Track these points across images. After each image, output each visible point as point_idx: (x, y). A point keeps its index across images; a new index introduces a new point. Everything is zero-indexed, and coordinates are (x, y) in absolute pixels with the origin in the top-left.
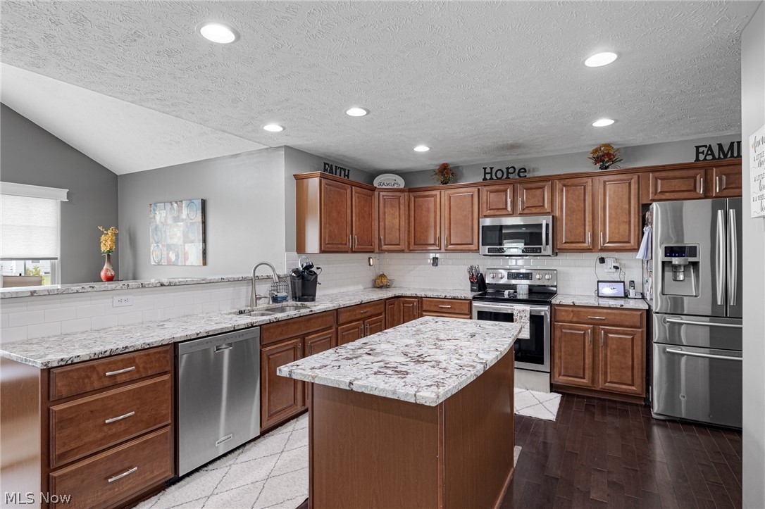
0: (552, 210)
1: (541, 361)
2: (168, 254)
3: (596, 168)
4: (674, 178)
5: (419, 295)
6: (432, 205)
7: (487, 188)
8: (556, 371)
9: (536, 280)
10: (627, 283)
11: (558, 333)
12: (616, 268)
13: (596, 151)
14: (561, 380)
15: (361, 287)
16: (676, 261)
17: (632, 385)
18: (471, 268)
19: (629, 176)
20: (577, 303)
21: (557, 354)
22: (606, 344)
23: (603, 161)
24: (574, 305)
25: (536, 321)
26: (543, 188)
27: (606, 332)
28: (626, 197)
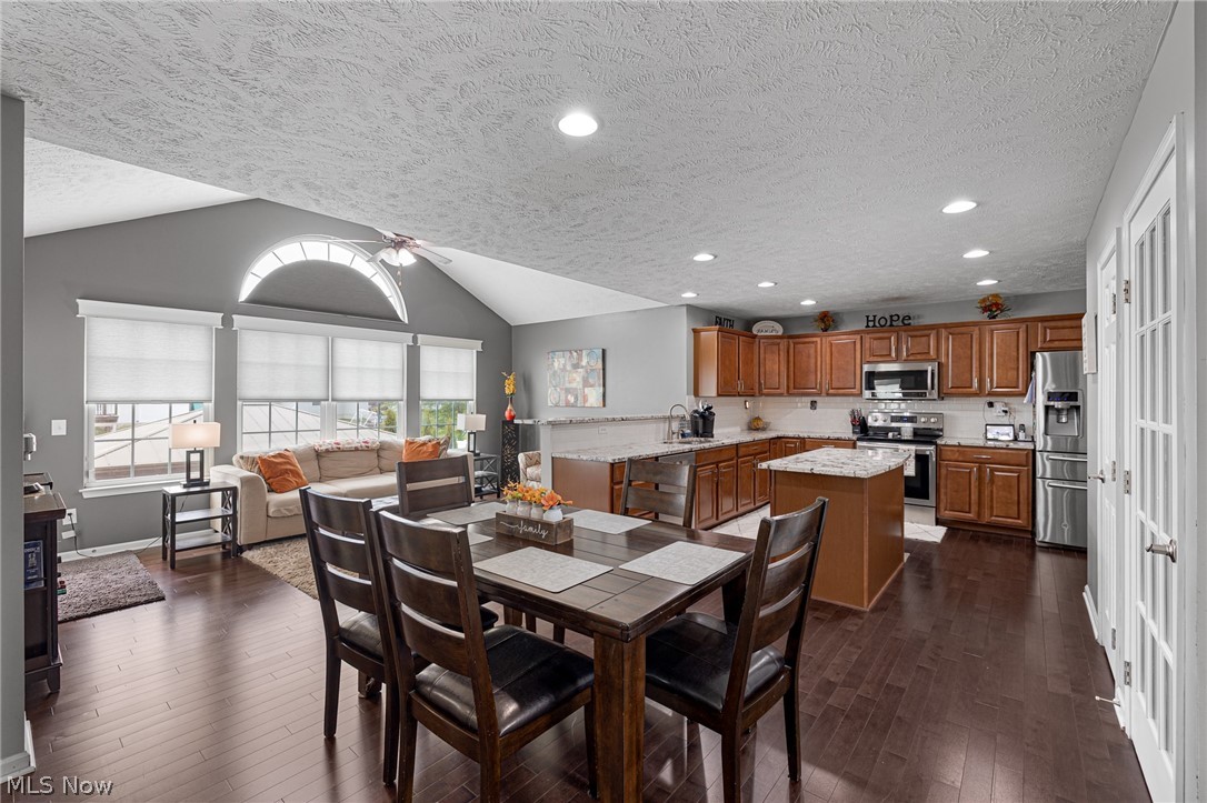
0: (938, 357)
1: (926, 497)
2: (566, 397)
3: (984, 317)
4: (1064, 328)
5: (801, 435)
6: (812, 351)
7: (871, 335)
8: (942, 506)
9: (922, 423)
10: (1017, 426)
11: (943, 471)
12: (1005, 412)
13: (984, 300)
14: (947, 514)
15: (738, 429)
16: (1058, 405)
17: (1018, 518)
18: (853, 412)
19: (1018, 325)
20: (963, 443)
21: (942, 490)
22: (992, 481)
23: (991, 310)
24: (960, 445)
25: (921, 460)
26: (928, 336)
27: (992, 470)
28: (1015, 344)
